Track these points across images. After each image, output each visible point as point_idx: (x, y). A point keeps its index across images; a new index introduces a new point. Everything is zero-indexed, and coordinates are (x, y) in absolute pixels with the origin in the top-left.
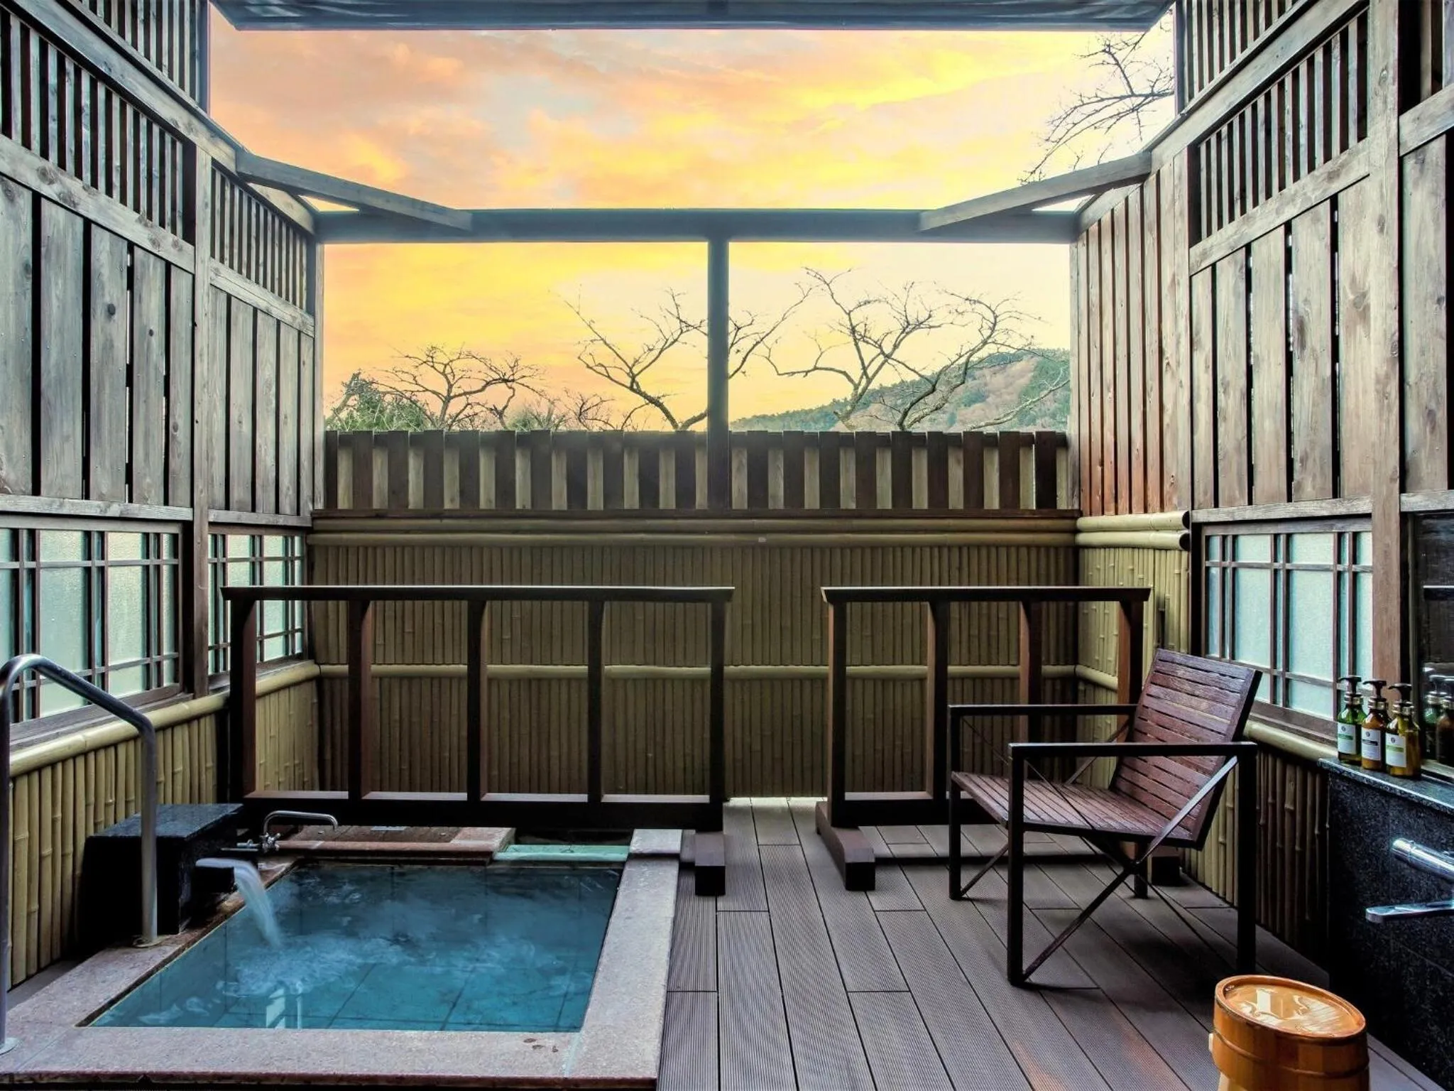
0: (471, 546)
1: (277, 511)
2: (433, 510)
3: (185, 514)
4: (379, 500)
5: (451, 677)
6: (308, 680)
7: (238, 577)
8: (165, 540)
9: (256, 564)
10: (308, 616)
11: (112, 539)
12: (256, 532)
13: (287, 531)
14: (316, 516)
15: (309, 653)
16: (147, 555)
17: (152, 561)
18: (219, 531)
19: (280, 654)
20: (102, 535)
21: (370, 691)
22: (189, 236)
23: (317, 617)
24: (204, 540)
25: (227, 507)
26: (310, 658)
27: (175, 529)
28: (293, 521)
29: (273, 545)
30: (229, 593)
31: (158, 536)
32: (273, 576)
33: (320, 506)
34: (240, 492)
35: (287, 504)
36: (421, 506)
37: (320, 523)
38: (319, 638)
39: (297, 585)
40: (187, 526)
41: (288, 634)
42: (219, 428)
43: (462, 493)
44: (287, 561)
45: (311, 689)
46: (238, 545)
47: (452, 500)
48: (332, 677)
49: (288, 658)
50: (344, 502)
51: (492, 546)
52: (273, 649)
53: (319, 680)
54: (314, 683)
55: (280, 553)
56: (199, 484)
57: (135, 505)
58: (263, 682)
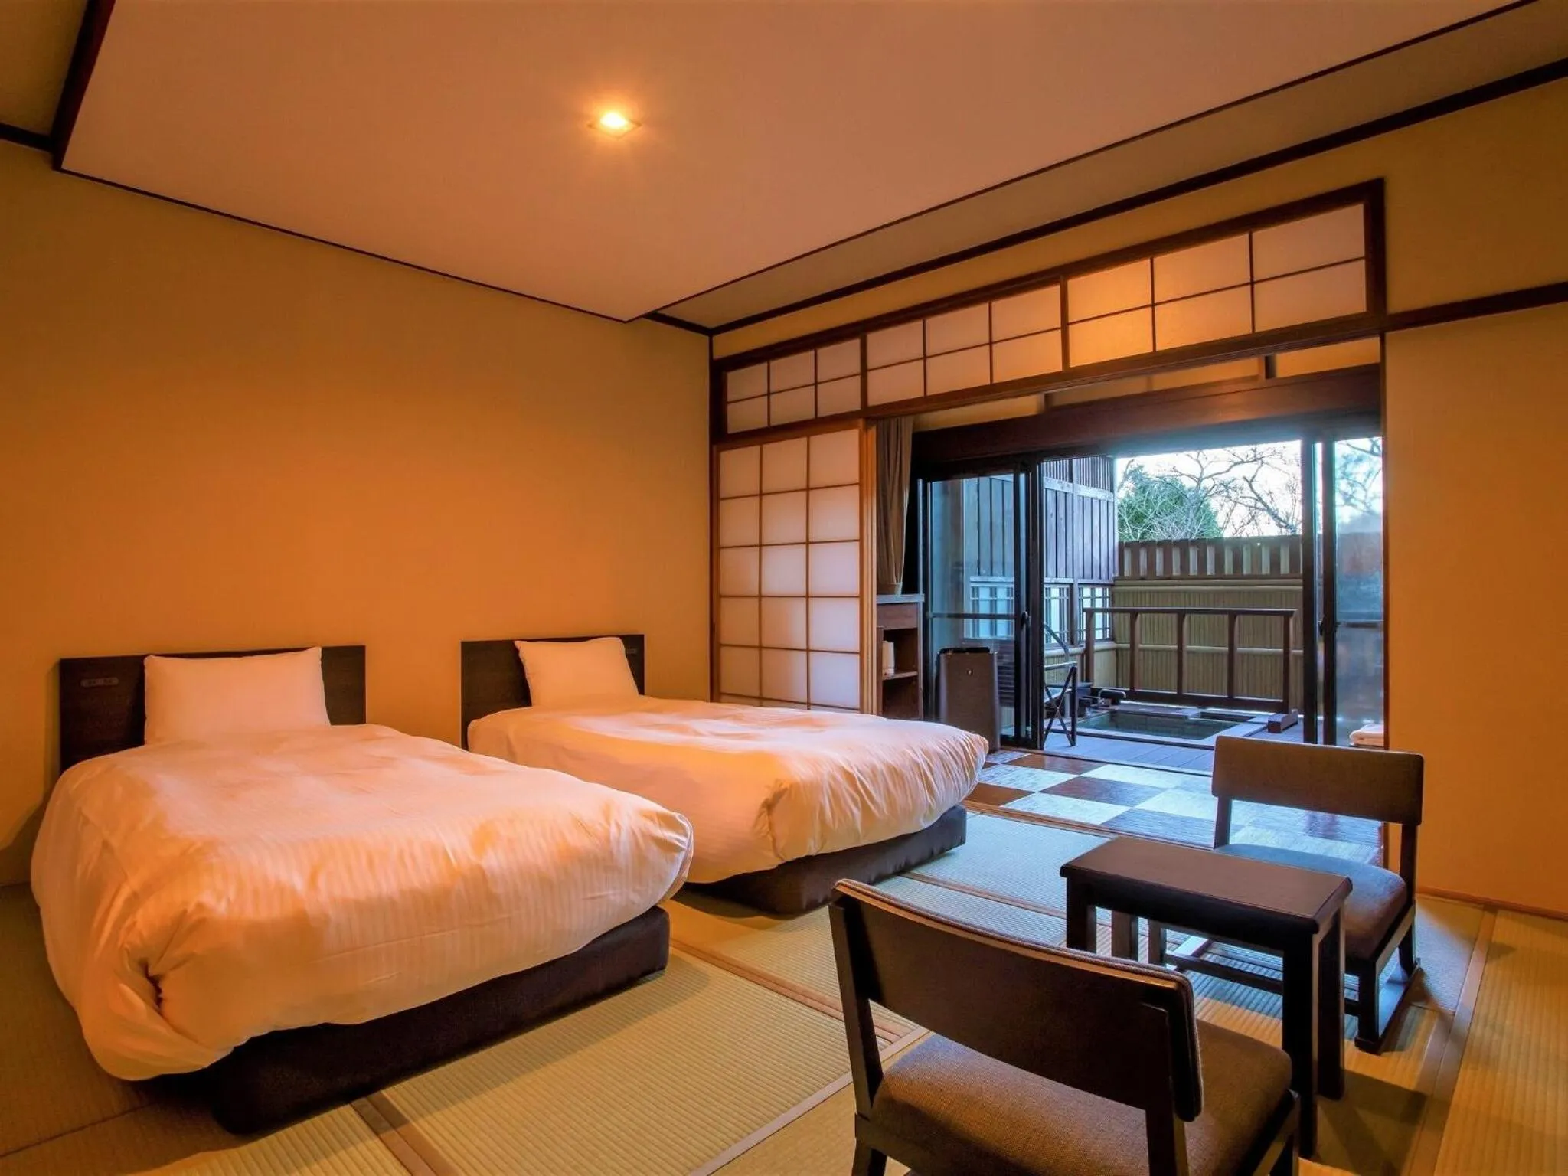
0: (1185, 592)
1: (1100, 578)
2: (1168, 576)
3: (1071, 581)
4: (1143, 572)
5: (1170, 651)
6: (1113, 649)
7: (1087, 604)
8: (1065, 591)
9: (1093, 598)
10: (1112, 621)
11: (1052, 590)
12: (1093, 586)
13: (1103, 585)
14: (1115, 579)
15: (1113, 638)
16: (1060, 595)
17: (1062, 598)
18: (1080, 586)
19: (1101, 637)
20: (1050, 589)
21: (1138, 656)
22: (1071, 481)
23: (1116, 621)
24: (1076, 590)
25: (1083, 577)
26: (1113, 640)
27: (1068, 586)
28: (1107, 582)
29: (1099, 591)
30: (1084, 610)
31: (1063, 589)
32: (1099, 604)
33: (1117, 575)
34: (1088, 572)
35: (1104, 575)
36: (1162, 574)
37: (1118, 582)
38: (1117, 634)
39: (1108, 607)
40: (1072, 585)
41: (1104, 629)
42: (1081, 548)
43: (1181, 567)
44: (1104, 598)
45: (1113, 654)
46: (1087, 592)
47: (1177, 572)
48: (1122, 649)
49: (1104, 639)
50: (1127, 572)
51: (1194, 592)
52: (1099, 635)
53: (1117, 650)
54: (1115, 652)
55: (1101, 595)
56: (1075, 570)
57: (1058, 579)
58: (1097, 646)
